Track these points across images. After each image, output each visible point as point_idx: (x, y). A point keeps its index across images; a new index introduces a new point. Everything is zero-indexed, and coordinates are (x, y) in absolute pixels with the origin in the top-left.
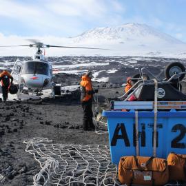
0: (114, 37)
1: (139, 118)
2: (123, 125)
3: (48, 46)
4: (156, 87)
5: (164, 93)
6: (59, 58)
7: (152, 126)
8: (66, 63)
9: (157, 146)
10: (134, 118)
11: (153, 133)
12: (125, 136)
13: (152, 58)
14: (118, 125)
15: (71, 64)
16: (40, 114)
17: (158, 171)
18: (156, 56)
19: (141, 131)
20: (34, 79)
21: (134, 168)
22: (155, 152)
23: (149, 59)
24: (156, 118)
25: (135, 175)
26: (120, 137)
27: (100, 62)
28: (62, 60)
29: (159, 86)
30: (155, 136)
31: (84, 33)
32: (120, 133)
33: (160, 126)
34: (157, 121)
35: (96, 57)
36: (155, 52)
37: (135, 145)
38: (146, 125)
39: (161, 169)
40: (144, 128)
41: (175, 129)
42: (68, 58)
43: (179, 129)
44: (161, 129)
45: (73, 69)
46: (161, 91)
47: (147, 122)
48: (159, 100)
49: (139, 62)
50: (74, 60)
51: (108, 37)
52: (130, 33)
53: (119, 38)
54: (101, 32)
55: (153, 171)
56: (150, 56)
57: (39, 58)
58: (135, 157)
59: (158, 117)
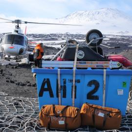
0: (91, 19)
1: (61, 74)
2: (48, 80)
3: (26, 23)
4: (77, 50)
5: (84, 55)
6: (48, 35)
7: (71, 81)
8: (53, 39)
9: (75, 97)
10: (57, 74)
11: (72, 87)
12: (49, 89)
13: (122, 36)
14: (45, 79)
15: (57, 40)
16: (11, 75)
17: (70, 117)
18: (125, 35)
19: (63, 85)
20: (11, 48)
21: (52, 114)
22: (73, 102)
23: (120, 37)
24: (74, 75)
25: (52, 120)
26: (46, 90)
27: (80, 39)
28: (50, 36)
29: (80, 49)
30: (74, 89)
31: (68, 16)
32: (46, 86)
33: (78, 81)
34: (76, 77)
35: (77, 35)
36: (124, 32)
37: (58, 96)
38: (67, 81)
39: (73, 116)
40: (65, 83)
41: (90, 84)
42: (55, 35)
43: (94, 84)
44: (78, 84)
45: (58, 44)
46: (81, 53)
47: (67, 78)
48: (78, 60)
49: (111, 39)
50: (59, 37)
51: (87, 19)
52: (104, 16)
53: (96, 19)
54: (81, 15)
55: (66, 117)
56: (120, 34)
57: (17, 32)
58: (54, 105)
59: (76, 74)
